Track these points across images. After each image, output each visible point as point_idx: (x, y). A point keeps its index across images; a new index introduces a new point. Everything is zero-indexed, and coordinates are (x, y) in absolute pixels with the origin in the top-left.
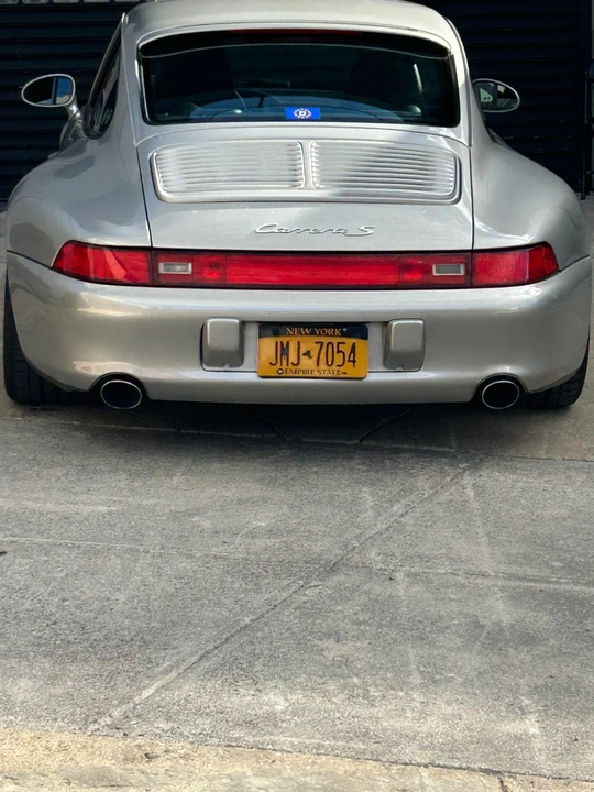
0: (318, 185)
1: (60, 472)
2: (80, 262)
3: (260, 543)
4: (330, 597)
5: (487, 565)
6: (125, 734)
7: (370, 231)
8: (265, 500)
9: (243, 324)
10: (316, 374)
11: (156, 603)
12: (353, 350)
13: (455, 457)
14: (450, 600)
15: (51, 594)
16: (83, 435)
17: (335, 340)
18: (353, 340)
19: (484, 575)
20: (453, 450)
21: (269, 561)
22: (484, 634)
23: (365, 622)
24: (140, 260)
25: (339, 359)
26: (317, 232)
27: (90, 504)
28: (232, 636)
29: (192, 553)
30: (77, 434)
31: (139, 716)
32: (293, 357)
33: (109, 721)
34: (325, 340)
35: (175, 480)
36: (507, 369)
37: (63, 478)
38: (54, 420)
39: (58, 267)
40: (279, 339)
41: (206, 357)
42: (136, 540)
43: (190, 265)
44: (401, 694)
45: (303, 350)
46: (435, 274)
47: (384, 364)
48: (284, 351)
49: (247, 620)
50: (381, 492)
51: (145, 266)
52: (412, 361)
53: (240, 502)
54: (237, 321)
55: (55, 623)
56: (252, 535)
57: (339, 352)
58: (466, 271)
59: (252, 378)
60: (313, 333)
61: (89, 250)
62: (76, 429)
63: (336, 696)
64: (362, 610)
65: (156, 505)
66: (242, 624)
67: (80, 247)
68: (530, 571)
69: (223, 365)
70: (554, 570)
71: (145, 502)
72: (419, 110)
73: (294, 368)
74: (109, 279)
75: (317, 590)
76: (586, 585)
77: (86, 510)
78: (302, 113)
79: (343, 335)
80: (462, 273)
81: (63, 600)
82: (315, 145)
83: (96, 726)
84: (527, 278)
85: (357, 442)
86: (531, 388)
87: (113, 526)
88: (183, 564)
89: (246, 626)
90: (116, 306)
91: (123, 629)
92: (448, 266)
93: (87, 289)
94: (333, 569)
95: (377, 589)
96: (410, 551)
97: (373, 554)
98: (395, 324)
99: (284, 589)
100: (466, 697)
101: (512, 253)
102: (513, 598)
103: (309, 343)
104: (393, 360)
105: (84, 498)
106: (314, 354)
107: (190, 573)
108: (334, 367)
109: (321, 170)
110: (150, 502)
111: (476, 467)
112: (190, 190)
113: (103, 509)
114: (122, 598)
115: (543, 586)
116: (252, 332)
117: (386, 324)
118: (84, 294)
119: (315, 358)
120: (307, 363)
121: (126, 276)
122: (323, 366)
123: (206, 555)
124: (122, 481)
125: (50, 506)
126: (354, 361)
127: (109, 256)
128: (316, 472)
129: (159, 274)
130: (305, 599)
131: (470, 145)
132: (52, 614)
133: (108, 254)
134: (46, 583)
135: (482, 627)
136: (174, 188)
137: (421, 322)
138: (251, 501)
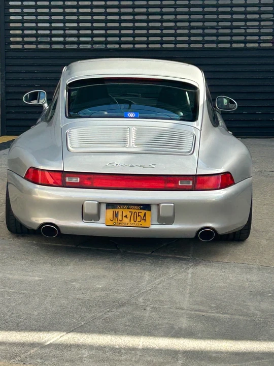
0: (134, 146)
1: (23, 262)
2: (34, 176)
3: (97, 294)
4: (118, 316)
5: (185, 305)
6: (24, 364)
7: (154, 166)
8: (104, 276)
9: (100, 204)
10: (129, 225)
11: (49, 316)
12: (145, 215)
13: (189, 261)
14: (166, 318)
15: (8, 311)
16: (36, 248)
17: (137, 211)
18: (145, 211)
19: (182, 309)
20: (189, 258)
21: (98, 301)
22: (174, 331)
23: (129, 326)
24: (58, 176)
25: (139, 219)
26: (132, 166)
27: (32, 276)
28: (75, 329)
29: (69, 297)
30: (34, 247)
31: (31, 357)
32: (120, 218)
33: (19, 359)
34: (133, 211)
35: (70, 267)
36: (210, 225)
37: (24, 266)
38: (26, 241)
39: (27, 178)
40: (114, 210)
41: (85, 217)
42: (47, 292)
43: (79, 179)
44: (133, 352)
45: (124, 215)
46: (179, 184)
47: (158, 221)
48: (116, 215)
49: (83, 323)
50: (153, 275)
51: (60, 179)
52: (169, 220)
53: (94, 277)
54: (97, 202)
55: (7, 323)
56: (95, 291)
57: (139, 216)
58: (193, 184)
59: (103, 226)
60: (128, 208)
61: (39, 171)
62: (34, 245)
63: (108, 352)
64: (129, 321)
65: (59, 277)
66: (80, 325)
67: (36, 170)
68: (201, 308)
69: (91, 220)
70: (211, 307)
71: (55, 276)
72: (182, 114)
73: (120, 222)
74: (47, 183)
75: (113, 313)
76: (222, 314)
77: (31, 278)
78: (131, 115)
79: (141, 209)
80: (191, 184)
81: (13, 314)
82: (135, 129)
83: (14, 360)
84: (219, 187)
85: (150, 253)
86: (220, 232)
87: (39, 285)
88: (64, 301)
89: (82, 325)
90: (49, 195)
91: (33, 325)
92: (185, 182)
93: (37, 188)
94: (123, 305)
95: (137, 313)
96: (156, 299)
97: (141, 300)
98: (162, 205)
99: (101, 312)
100: (158, 354)
101: (213, 176)
102: (190, 317)
103: (127, 212)
104: (162, 220)
105: (30, 274)
106: (129, 216)
107: (65, 305)
108: (137, 222)
109: (136, 140)
110: (57, 276)
111: (196, 265)
112: (81, 147)
113: (37, 278)
114: (36, 313)
115: (204, 314)
116: (103, 207)
117: (158, 205)
118: (36, 190)
119: (129, 218)
120: (126, 220)
121: (54, 183)
122: (132, 221)
123: (74, 298)
124: (47, 267)
125: (16, 277)
126: (145, 220)
127: (47, 174)
128: (129, 266)
129: (66, 182)
130: (107, 316)
131: (201, 130)
132: (7, 319)
133: (47, 173)
134: (7, 307)
135: (174, 328)
136: (75, 146)
137: (173, 205)
138: (98, 277)
